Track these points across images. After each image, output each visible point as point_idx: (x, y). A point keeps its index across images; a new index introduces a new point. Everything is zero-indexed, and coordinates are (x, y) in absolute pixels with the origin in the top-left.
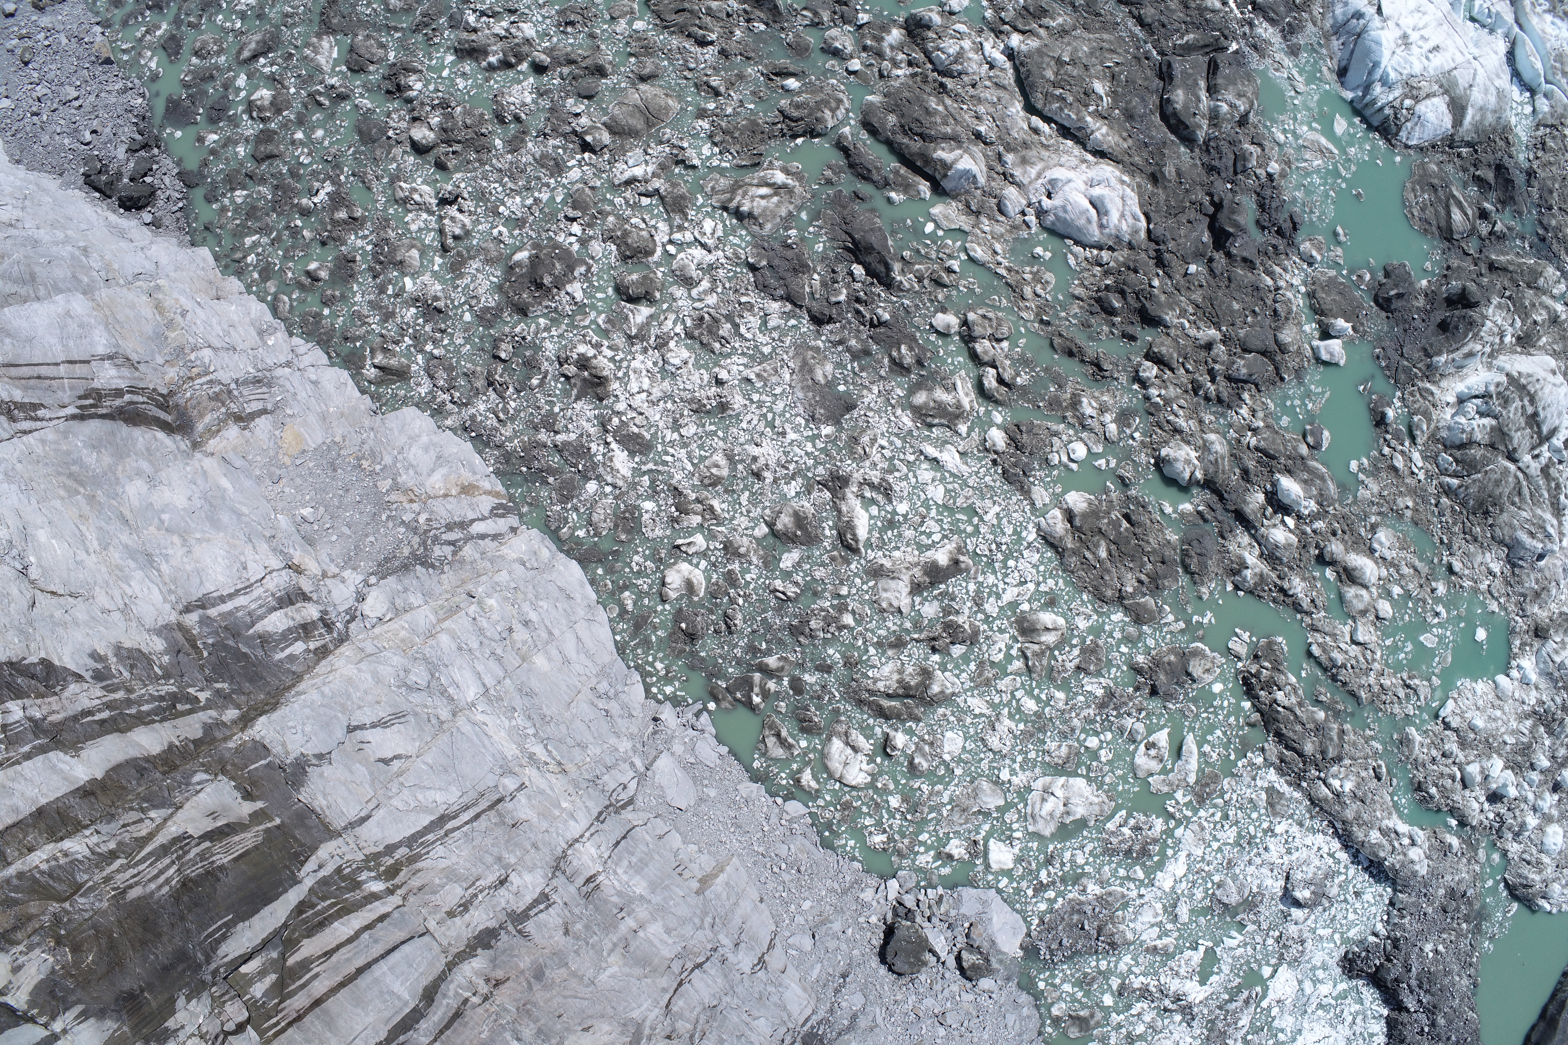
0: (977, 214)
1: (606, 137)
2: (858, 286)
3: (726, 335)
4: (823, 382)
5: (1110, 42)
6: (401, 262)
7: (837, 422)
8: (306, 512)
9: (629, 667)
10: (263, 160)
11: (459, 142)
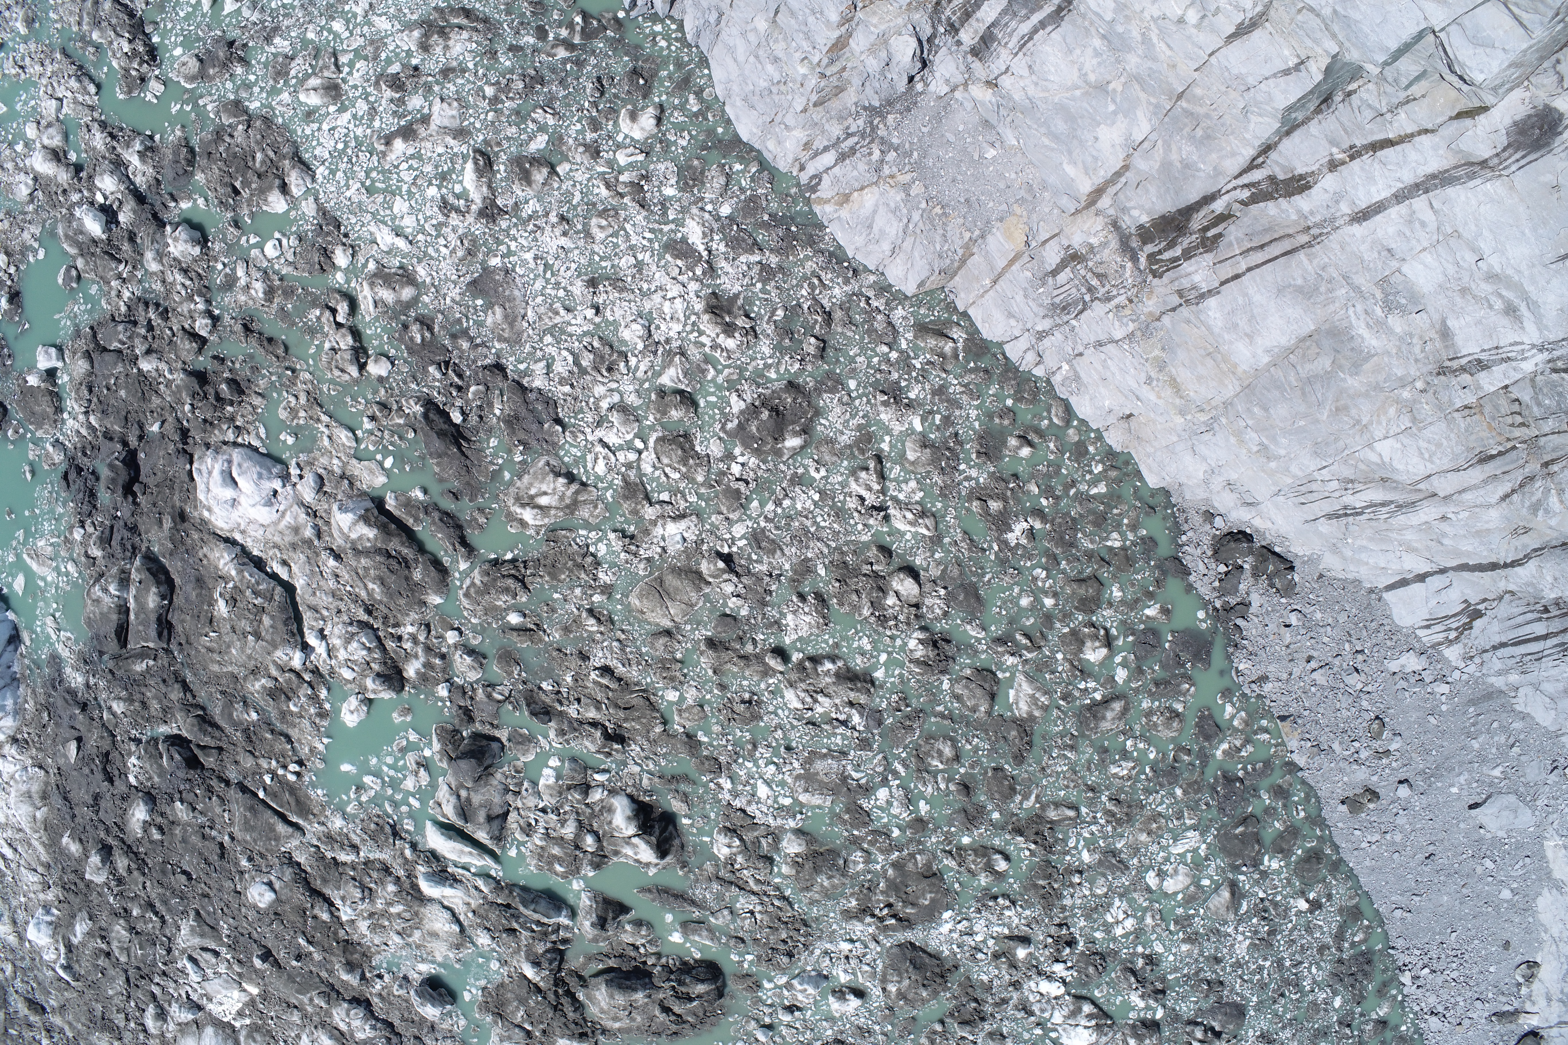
0: (343, 476)
1: (705, 567)
2: (459, 403)
3: (586, 353)
4: (496, 308)
5: (213, 661)
6: (926, 447)
7: (486, 269)
8: (991, 153)
9: (697, 47)
10: (1089, 578)
11: (865, 575)
